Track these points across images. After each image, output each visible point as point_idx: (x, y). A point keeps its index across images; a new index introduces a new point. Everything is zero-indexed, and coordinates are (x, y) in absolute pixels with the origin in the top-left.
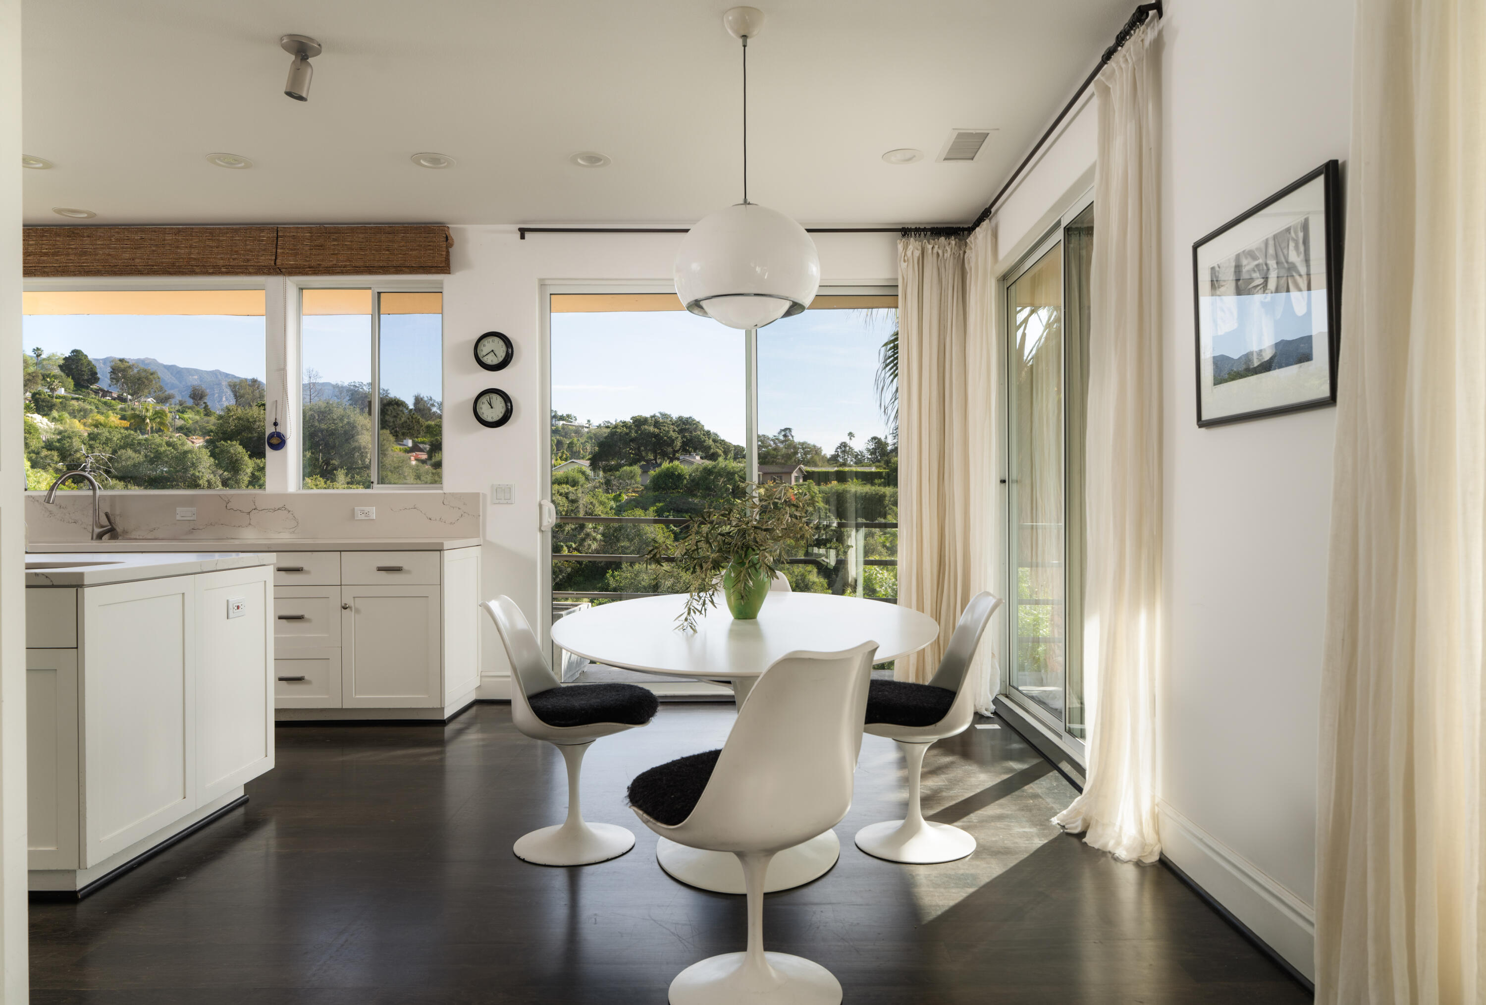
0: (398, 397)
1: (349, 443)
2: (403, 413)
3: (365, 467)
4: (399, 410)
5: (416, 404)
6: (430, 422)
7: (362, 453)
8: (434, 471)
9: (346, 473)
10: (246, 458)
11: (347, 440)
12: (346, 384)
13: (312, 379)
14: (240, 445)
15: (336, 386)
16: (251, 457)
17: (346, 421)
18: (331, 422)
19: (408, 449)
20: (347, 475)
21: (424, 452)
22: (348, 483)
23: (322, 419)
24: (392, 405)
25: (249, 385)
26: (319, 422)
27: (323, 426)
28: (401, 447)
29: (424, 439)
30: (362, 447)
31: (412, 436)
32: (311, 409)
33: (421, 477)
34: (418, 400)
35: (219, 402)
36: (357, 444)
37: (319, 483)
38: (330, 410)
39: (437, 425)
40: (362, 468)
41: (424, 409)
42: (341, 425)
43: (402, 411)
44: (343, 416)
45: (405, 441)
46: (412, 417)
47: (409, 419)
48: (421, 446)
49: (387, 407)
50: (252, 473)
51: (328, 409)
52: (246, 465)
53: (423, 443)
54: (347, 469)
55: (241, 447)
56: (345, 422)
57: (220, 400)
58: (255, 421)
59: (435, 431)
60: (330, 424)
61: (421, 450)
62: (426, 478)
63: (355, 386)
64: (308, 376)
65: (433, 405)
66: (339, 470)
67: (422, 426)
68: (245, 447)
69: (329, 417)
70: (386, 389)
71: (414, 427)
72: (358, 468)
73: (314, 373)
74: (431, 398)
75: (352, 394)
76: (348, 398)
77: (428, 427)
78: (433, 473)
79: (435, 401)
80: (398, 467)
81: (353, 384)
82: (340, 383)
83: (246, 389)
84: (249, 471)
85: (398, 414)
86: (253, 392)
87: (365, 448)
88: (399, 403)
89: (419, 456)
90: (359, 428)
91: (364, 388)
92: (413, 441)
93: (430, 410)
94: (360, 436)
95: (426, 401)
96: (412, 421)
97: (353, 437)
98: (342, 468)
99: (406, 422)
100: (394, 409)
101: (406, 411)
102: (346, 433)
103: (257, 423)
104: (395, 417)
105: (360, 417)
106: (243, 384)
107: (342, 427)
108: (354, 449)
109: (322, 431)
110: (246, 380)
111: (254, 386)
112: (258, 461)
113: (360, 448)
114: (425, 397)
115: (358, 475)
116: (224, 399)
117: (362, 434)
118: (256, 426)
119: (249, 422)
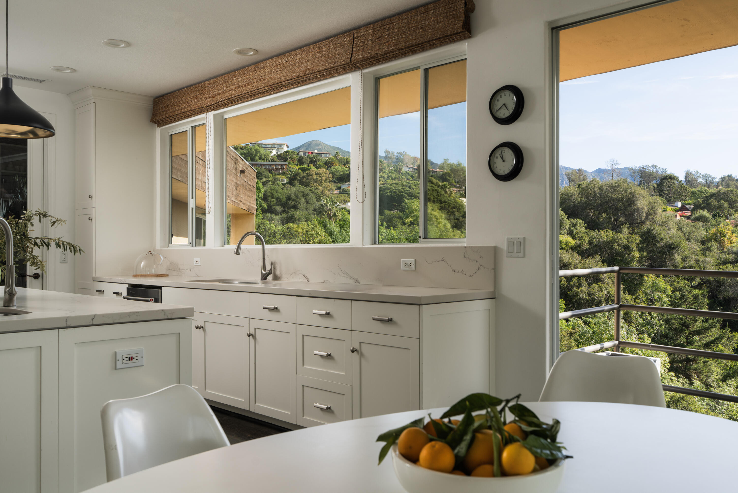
0: (673, 173)
1: (631, 206)
2: (675, 184)
3: (642, 223)
4: (672, 182)
5: (686, 177)
6: (693, 189)
7: (640, 213)
8: (692, 224)
9: (629, 227)
10: (565, 219)
11: (629, 205)
12: (637, 167)
13: (613, 166)
14: (562, 211)
15: (630, 169)
16: (568, 218)
17: (629, 191)
18: (619, 193)
19: (678, 209)
20: (629, 228)
21: (689, 210)
22: (630, 233)
23: (613, 192)
24: (667, 179)
25: (577, 173)
26: (611, 193)
27: (614, 196)
28: (673, 208)
29: (690, 202)
30: (639, 209)
31: (681, 200)
32: (606, 185)
33: (683, 228)
34: (688, 175)
35: (561, 185)
36: (636, 207)
37: (609, 234)
38: (618, 185)
39: (699, 191)
40: (640, 223)
41: (692, 181)
42: (626, 195)
43: (674, 183)
44: (627, 189)
45: (675, 203)
46: (681, 186)
47: (679, 188)
48: (688, 206)
49: (664, 181)
50: (569, 228)
51: (617, 185)
52: (565, 223)
53: (689, 204)
54: (629, 224)
55: (562, 212)
56: (628, 193)
57: (562, 184)
58: (572, 195)
59: (698, 195)
60: (618, 194)
61: (687, 209)
62: (686, 229)
63: (644, 168)
64: (611, 164)
65: (699, 177)
66: (624, 225)
67: (689, 192)
68: (565, 212)
69: (618, 189)
70: (665, 168)
71: (682, 193)
72: (637, 223)
73: (615, 161)
74: (697, 172)
75: (642, 174)
76: (639, 177)
77: (693, 192)
78: (691, 226)
79: (700, 174)
80: (665, 222)
81: (642, 167)
82: (633, 167)
83: (575, 176)
84: (567, 227)
85: (671, 185)
86: (579, 177)
87: (641, 209)
88: (672, 177)
89: (685, 214)
90: (638, 197)
91: (650, 169)
92: (682, 204)
93: (697, 180)
94: (638, 202)
95: (694, 174)
96: (682, 189)
97: (633, 202)
98: (626, 223)
99: (677, 190)
100: (668, 182)
101: (677, 183)
102: (629, 200)
103: (573, 197)
104: (669, 187)
105: (639, 189)
106: (573, 173)
107: (626, 196)
108: (634, 210)
109: (612, 199)
110: (575, 170)
111: (580, 173)
112: (573, 220)
113: (638, 210)
114: (693, 171)
115: (637, 228)
116: (565, 183)
117: (640, 200)
118: (572, 199)
119: (568, 196)
